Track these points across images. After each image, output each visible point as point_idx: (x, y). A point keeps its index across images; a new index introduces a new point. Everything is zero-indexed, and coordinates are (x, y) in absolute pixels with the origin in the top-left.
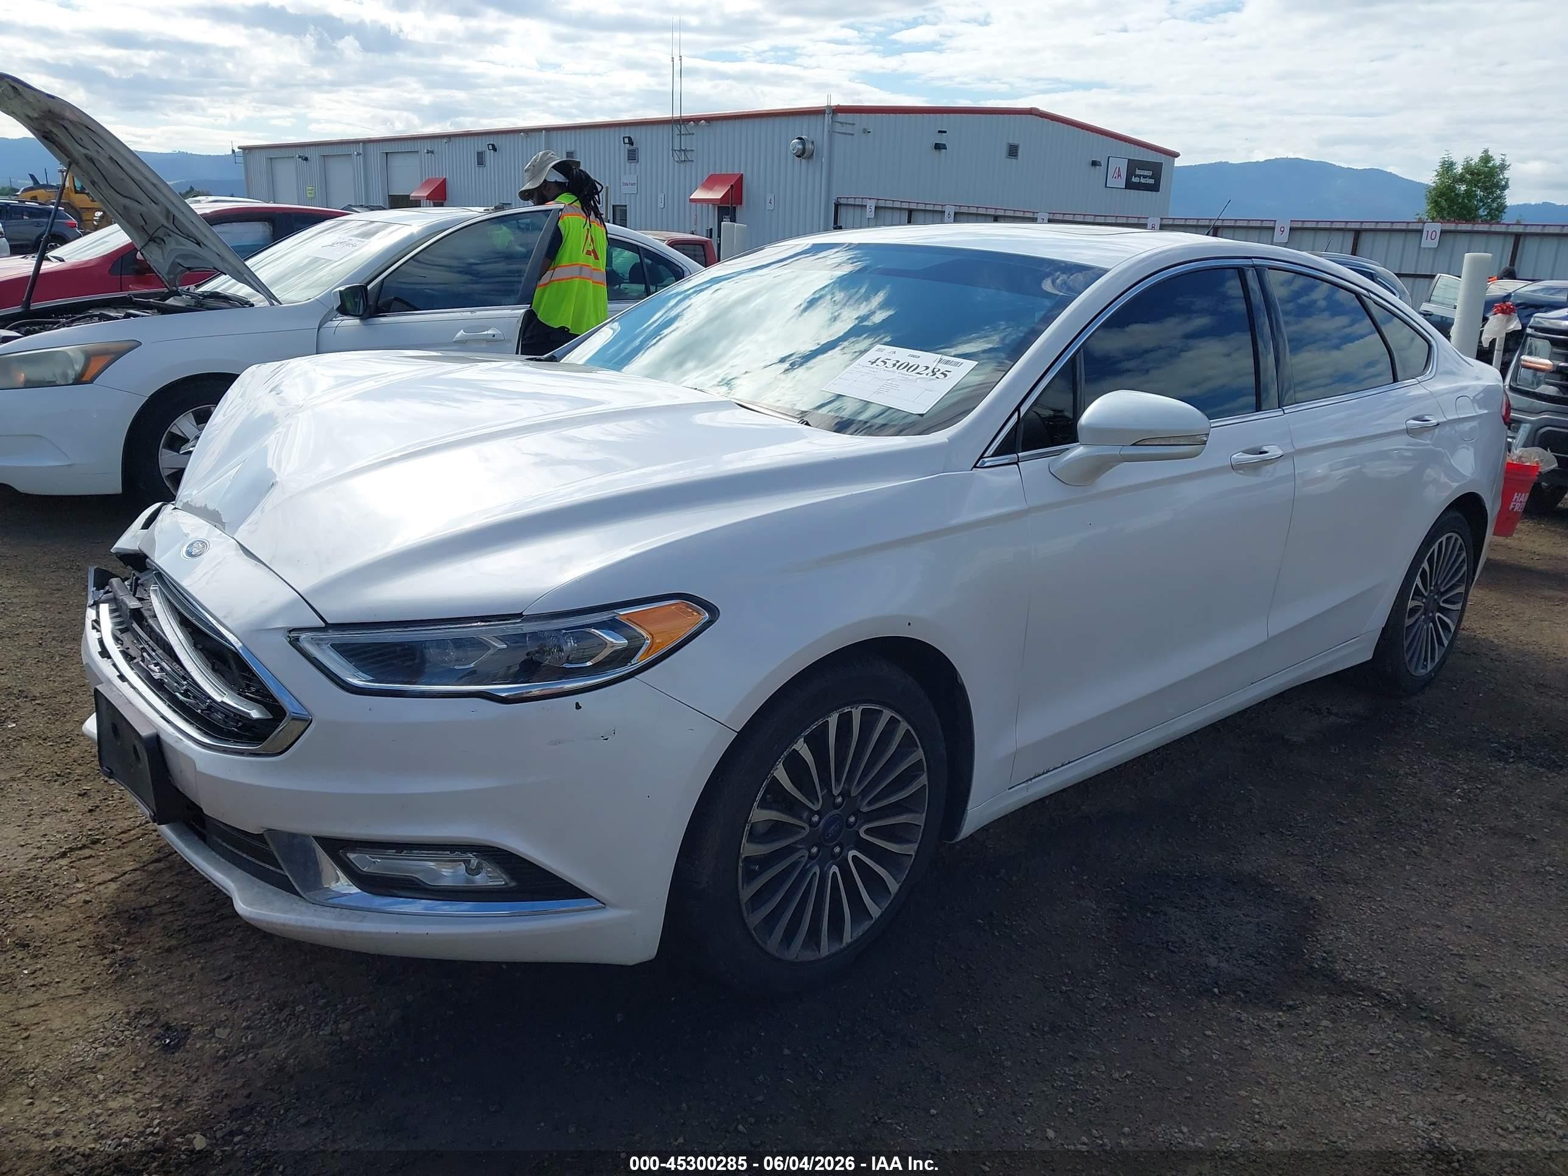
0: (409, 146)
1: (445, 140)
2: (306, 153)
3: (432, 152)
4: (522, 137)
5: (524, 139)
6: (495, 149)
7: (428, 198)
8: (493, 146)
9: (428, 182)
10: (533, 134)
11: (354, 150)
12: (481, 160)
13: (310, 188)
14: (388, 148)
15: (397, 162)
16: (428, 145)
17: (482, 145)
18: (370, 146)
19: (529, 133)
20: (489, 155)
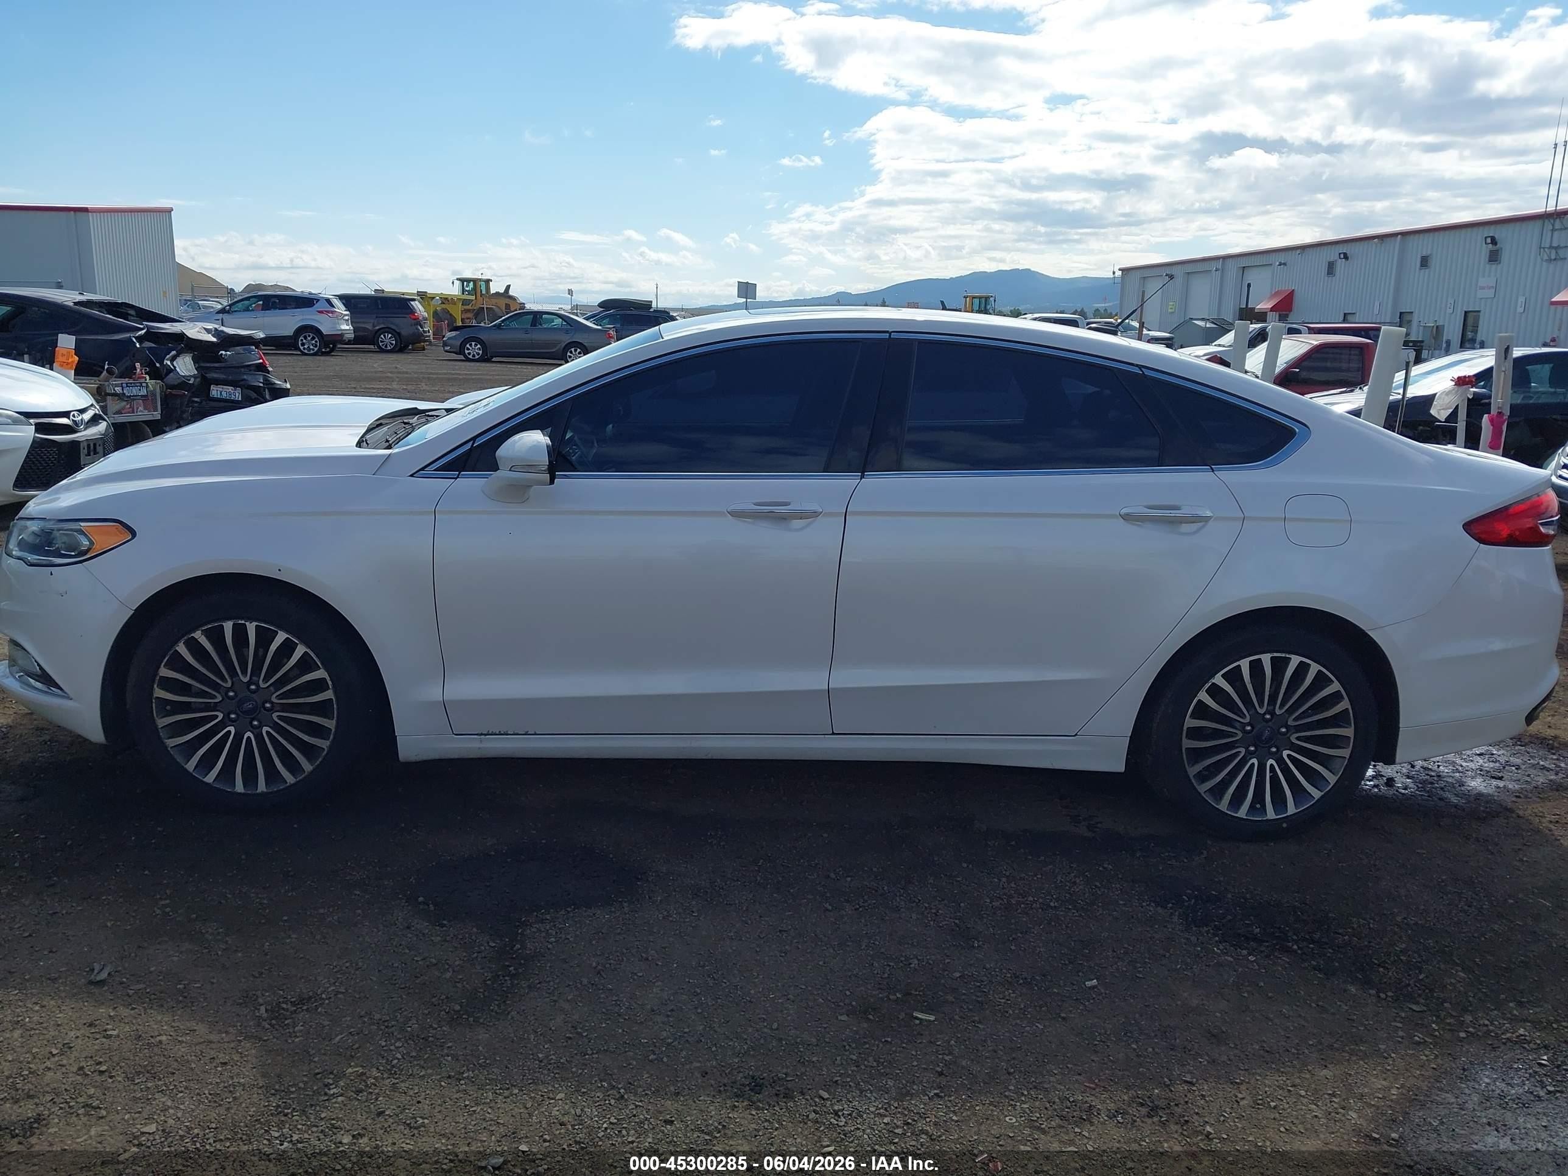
0: (1264, 260)
1: (1298, 251)
2: (1174, 271)
3: (1285, 264)
4: (1376, 244)
5: (1379, 245)
6: (1346, 257)
7: (1272, 309)
8: (1345, 254)
9: (1277, 293)
10: (1388, 239)
11: (1213, 266)
12: (1331, 269)
13: (1171, 303)
14: (1244, 262)
15: (1252, 277)
16: (1282, 257)
17: (1333, 254)
18: (1229, 262)
19: (1384, 239)
20: (1341, 264)
